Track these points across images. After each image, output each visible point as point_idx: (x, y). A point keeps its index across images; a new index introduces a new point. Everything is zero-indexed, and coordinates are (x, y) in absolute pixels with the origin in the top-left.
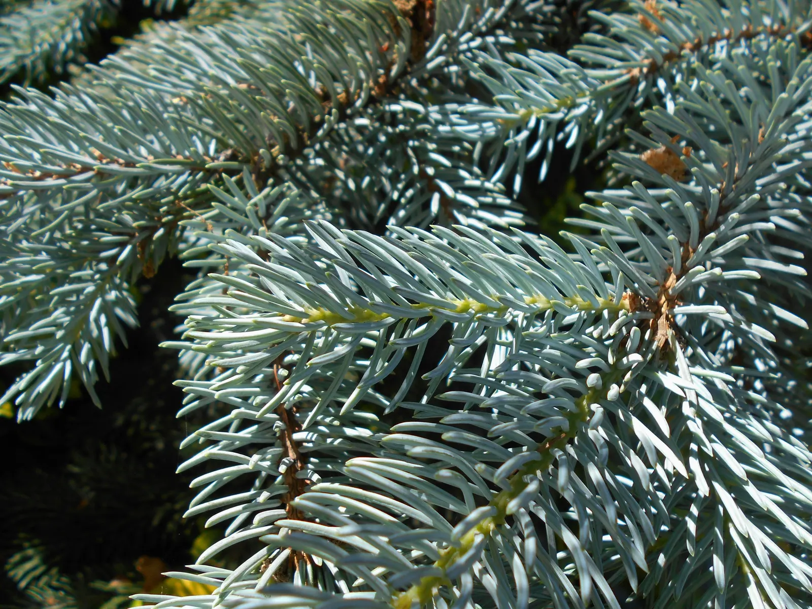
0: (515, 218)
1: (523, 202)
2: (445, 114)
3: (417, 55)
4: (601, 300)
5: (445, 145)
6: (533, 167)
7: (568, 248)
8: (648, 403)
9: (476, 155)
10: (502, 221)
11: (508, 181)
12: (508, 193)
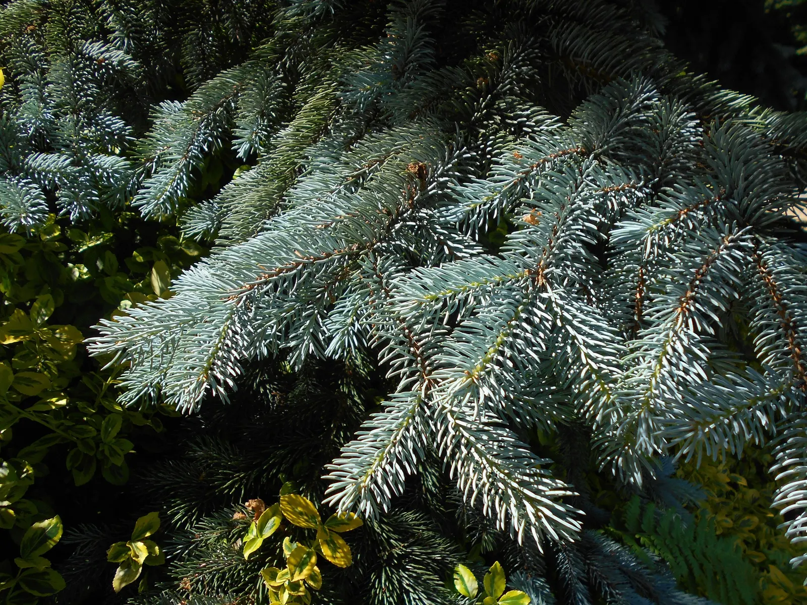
0: (479, 249)
1: (480, 242)
2: (440, 212)
3: (424, 188)
4: (518, 274)
5: (444, 226)
6: (482, 229)
7: (503, 258)
8: (539, 304)
9: (457, 227)
10: (474, 252)
11: (473, 235)
12: (474, 240)
